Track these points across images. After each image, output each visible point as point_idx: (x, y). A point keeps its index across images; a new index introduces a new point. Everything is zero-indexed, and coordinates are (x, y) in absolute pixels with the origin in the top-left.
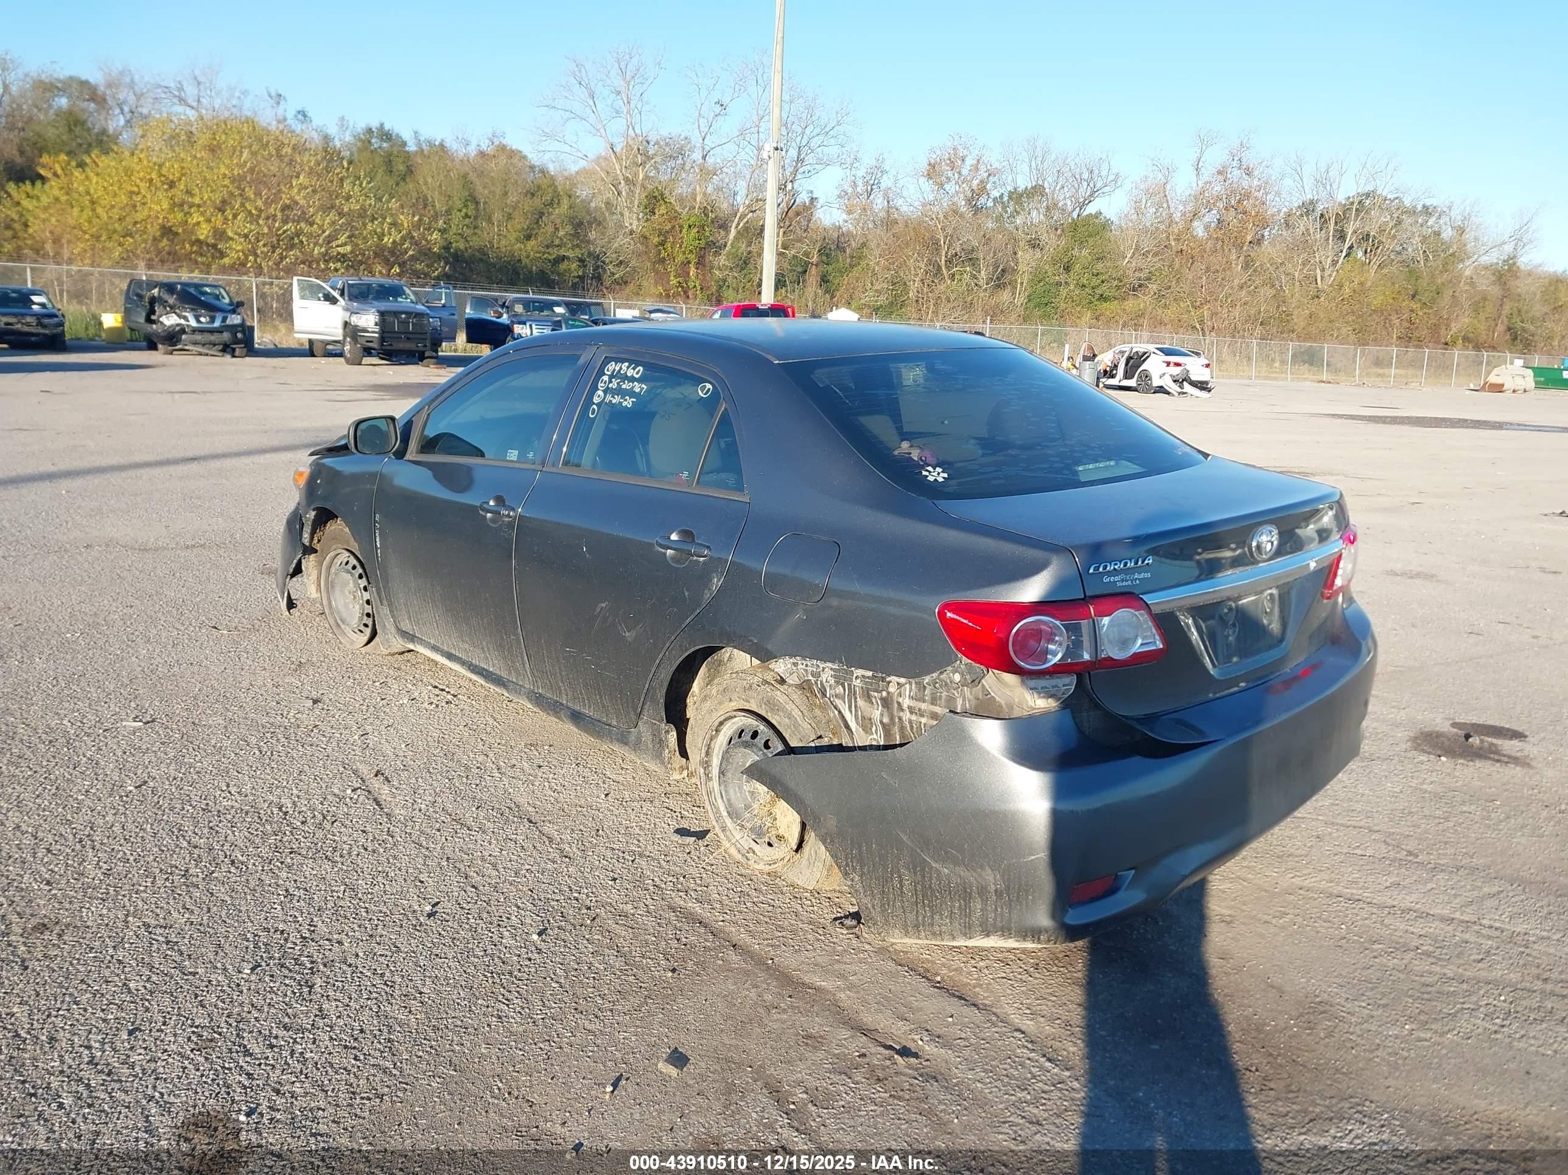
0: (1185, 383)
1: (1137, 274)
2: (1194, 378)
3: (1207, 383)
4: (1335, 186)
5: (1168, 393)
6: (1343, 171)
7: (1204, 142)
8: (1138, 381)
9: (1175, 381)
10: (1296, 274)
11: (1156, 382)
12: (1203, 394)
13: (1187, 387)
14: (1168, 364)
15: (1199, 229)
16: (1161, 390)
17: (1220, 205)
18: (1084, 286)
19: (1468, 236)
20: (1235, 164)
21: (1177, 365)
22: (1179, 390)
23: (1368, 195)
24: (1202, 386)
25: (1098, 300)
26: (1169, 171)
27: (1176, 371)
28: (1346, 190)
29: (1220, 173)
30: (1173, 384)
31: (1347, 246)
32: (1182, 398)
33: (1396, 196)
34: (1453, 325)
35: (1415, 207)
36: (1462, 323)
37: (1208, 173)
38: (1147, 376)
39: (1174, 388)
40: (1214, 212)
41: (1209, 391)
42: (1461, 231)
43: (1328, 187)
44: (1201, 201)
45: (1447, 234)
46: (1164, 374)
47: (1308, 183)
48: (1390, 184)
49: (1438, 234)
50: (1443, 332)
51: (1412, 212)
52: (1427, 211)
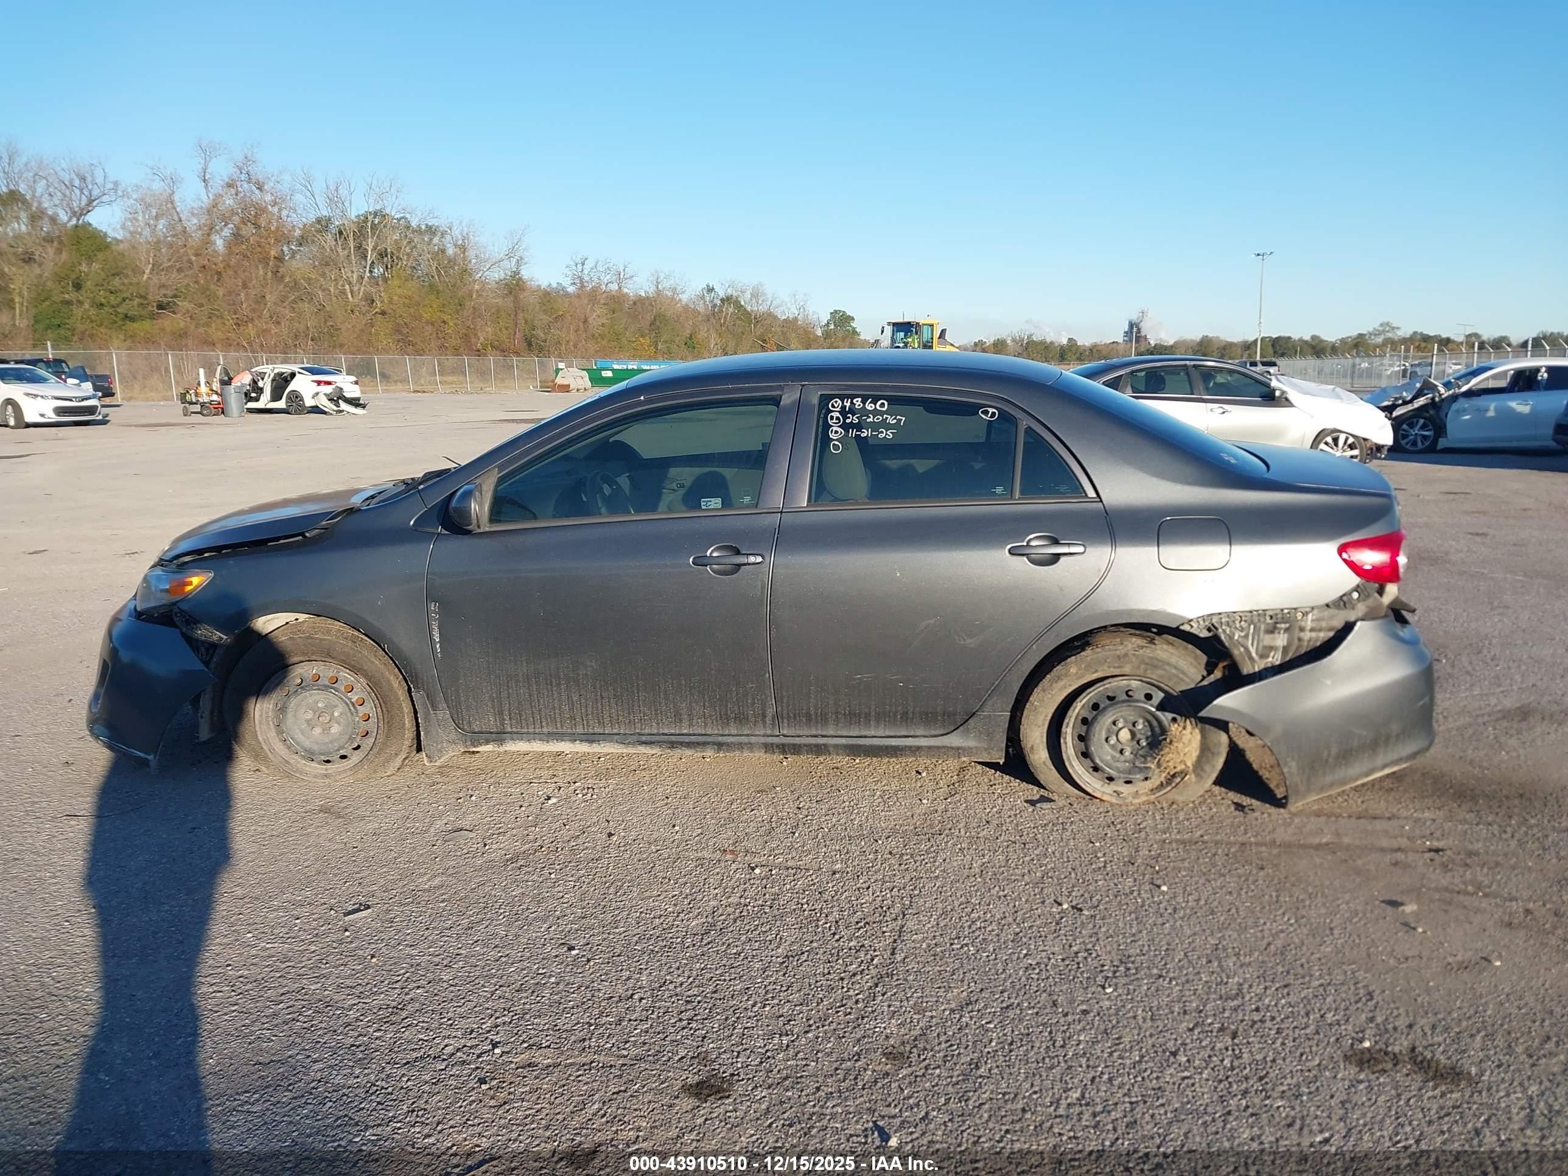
0: (340, 401)
1: (163, 291)
2: (347, 395)
3: (358, 399)
4: (347, 204)
5: (325, 413)
6: (352, 190)
7: (207, 152)
8: (287, 402)
9: (329, 400)
10: (332, 290)
11: (309, 402)
12: (359, 411)
13: (343, 406)
14: (319, 383)
15: (219, 243)
16: (316, 410)
17: (237, 219)
18: (102, 305)
19: (471, 254)
20: (243, 177)
21: (329, 383)
22: (335, 408)
23: (375, 214)
24: (354, 402)
25: (123, 320)
26: (173, 181)
27: (329, 389)
28: (358, 207)
29: (230, 186)
30: (329, 402)
31: (369, 262)
32: (339, 417)
33: (402, 215)
34: (479, 334)
35: (419, 226)
36: (486, 333)
37: (217, 184)
38: (296, 397)
39: (329, 406)
40: (230, 226)
41: (364, 407)
42: (463, 249)
43: (340, 205)
44: (214, 215)
45: (450, 251)
46: (317, 394)
47: (321, 200)
48: (397, 204)
49: (443, 251)
50: (473, 340)
51: (418, 231)
52: (431, 230)
